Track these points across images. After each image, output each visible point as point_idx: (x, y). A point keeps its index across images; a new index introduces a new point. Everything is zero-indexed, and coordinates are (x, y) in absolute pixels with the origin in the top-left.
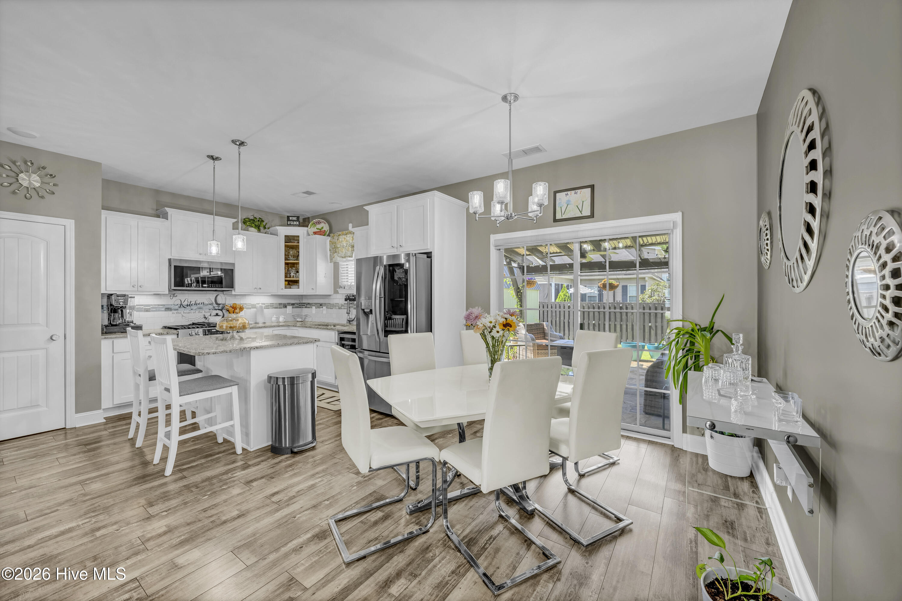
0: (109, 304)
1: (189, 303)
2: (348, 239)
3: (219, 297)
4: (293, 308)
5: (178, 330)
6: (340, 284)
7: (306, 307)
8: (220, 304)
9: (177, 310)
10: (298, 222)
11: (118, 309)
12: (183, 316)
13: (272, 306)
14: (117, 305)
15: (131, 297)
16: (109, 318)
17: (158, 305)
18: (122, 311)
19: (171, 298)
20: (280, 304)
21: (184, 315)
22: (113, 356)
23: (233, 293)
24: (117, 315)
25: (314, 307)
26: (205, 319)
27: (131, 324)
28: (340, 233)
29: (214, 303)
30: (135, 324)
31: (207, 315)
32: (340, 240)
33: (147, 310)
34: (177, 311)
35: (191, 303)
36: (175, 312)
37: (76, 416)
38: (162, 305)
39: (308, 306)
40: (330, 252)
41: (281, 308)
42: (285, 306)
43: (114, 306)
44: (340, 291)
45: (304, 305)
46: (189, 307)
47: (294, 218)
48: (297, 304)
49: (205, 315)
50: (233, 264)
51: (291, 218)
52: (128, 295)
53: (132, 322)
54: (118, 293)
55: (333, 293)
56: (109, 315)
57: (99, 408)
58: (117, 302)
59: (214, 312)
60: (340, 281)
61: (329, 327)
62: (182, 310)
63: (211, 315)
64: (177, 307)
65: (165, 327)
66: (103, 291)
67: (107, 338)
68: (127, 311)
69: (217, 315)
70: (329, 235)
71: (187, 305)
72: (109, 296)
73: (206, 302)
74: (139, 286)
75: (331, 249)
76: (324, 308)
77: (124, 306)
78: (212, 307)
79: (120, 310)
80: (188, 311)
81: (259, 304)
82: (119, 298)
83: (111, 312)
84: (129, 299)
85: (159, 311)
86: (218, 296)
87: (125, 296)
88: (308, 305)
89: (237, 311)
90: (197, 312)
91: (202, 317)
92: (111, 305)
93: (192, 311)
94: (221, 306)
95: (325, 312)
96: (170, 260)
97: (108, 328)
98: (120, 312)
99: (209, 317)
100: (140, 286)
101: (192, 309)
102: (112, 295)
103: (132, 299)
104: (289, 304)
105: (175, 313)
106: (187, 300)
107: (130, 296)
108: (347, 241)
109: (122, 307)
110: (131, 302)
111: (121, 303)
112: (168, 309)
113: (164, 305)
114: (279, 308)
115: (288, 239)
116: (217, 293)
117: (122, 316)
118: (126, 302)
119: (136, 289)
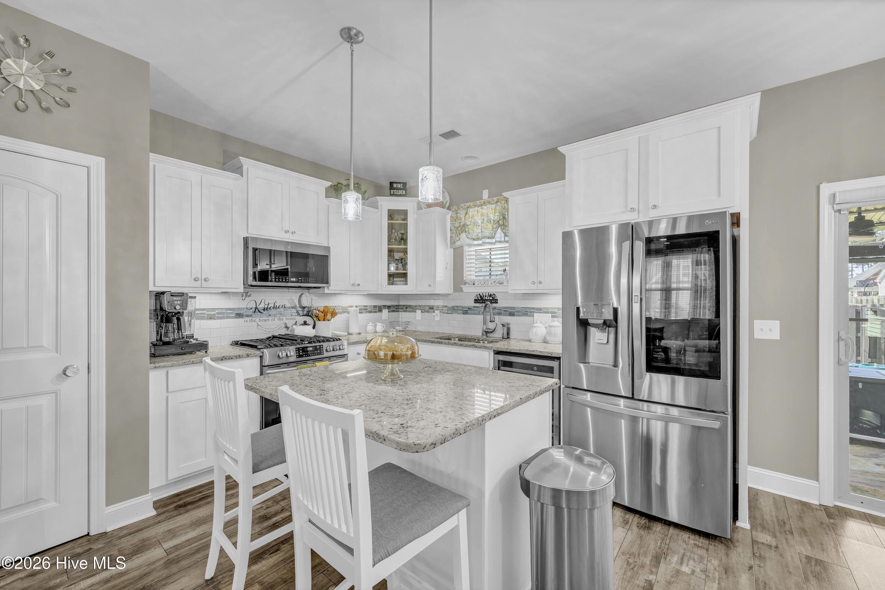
0: (159, 307)
1: (266, 306)
2: (485, 211)
3: (303, 297)
4: (389, 312)
5: (262, 350)
6: (464, 279)
7: (404, 311)
8: (304, 308)
9: (251, 316)
10: (404, 191)
11: (173, 316)
12: (258, 325)
13: (364, 310)
14: (171, 309)
15: (191, 297)
16: (158, 331)
17: (226, 309)
18: (178, 319)
19: (244, 298)
20: (375, 307)
21: (260, 323)
22: (167, 398)
23: (326, 291)
24: (170, 325)
25: (419, 312)
26: (286, 329)
27: (191, 340)
28: (471, 204)
29: (298, 306)
30: (197, 339)
31: (290, 323)
32: (470, 214)
33: (211, 318)
34: (250, 318)
35: (269, 306)
36: (248, 319)
37: (107, 512)
38: (230, 309)
39: (408, 310)
40: (452, 233)
41: (376, 312)
42: (380, 309)
43: (166, 311)
44: (466, 288)
45: (402, 308)
46: (266, 312)
47: (399, 186)
48: (394, 306)
49: (286, 323)
50: (328, 249)
51: (395, 185)
52: (187, 294)
53: (192, 337)
54: (173, 290)
55: (452, 291)
56: (159, 327)
57: (146, 491)
58: (171, 306)
59: (302, 319)
60: (464, 275)
61: (452, 341)
62: (257, 318)
63: (296, 324)
64: (250, 312)
65: (236, 343)
66: (152, 288)
67: (159, 367)
68: (185, 319)
69: (305, 323)
70: (449, 208)
71: (264, 309)
72: (159, 295)
73: (288, 305)
74: (203, 279)
75: (453, 228)
76: (437, 312)
77: (181, 311)
78: (295, 311)
79: (175, 318)
80: (264, 318)
81: (352, 307)
82: (175, 298)
83: (162, 321)
84: (189, 300)
85: (228, 317)
86: (303, 295)
87: (181, 295)
88: (407, 308)
89: (329, 316)
90: (276, 318)
91: (283, 326)
92: (162, 309)
93: (270, 318)
94: (306, 309)
95: (437, 318)
96: (246, 241)
97: (157, 348)
98: (175, 321)
99: (294, 326)
100: (205, 280)
101: (270, 315)
102: (163, 293)
103: (193, 300)
104: (384, 306)
105: (249, 321)
106: (263, 301)
107: (190, 295)
108: (482, 215)
109: (179, 312)
110: (192, 305)
111: (178, 307)
112: (239, 315)
113: (233, 309)
114: (375, 312)
115: (391, 214)
116: (300, 291)
117: (179, 328)
118: (184, 306)
119: (198, 284)
